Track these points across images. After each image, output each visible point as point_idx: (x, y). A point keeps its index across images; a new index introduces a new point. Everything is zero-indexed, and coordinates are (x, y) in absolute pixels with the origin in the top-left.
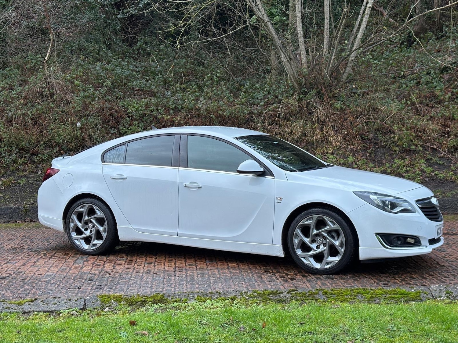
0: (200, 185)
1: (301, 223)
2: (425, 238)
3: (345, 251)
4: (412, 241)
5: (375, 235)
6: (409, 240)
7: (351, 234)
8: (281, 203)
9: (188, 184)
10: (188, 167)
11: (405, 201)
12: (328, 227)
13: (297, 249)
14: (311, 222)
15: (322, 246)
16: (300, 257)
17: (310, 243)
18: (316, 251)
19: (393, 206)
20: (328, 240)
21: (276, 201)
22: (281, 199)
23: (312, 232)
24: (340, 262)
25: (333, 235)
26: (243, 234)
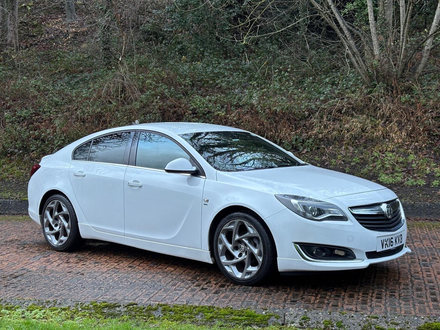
0: (140, 184)
1: (224, 228)
2: (360, 251)
3: (263, 260)
4: (342, 253)
5: (293, 244)
6: (336, 252)
7: (269, 242)
8: (207, 205)
9: (131, 182)
10: (135, 166)
11: (337, 207)
12: (248, 234)
13: (221, 255)
14: (233, 226)
15: (244, 254)
16: (224, 265)
17: (233, 250)
18: (238, 259)
19: (320, 212)
20: (248, 248)
21: (204, 203)
22: (208, 201)
23: (234, 238)
24: (258, 272)
25: (255, 242)
26: (176, 237)
